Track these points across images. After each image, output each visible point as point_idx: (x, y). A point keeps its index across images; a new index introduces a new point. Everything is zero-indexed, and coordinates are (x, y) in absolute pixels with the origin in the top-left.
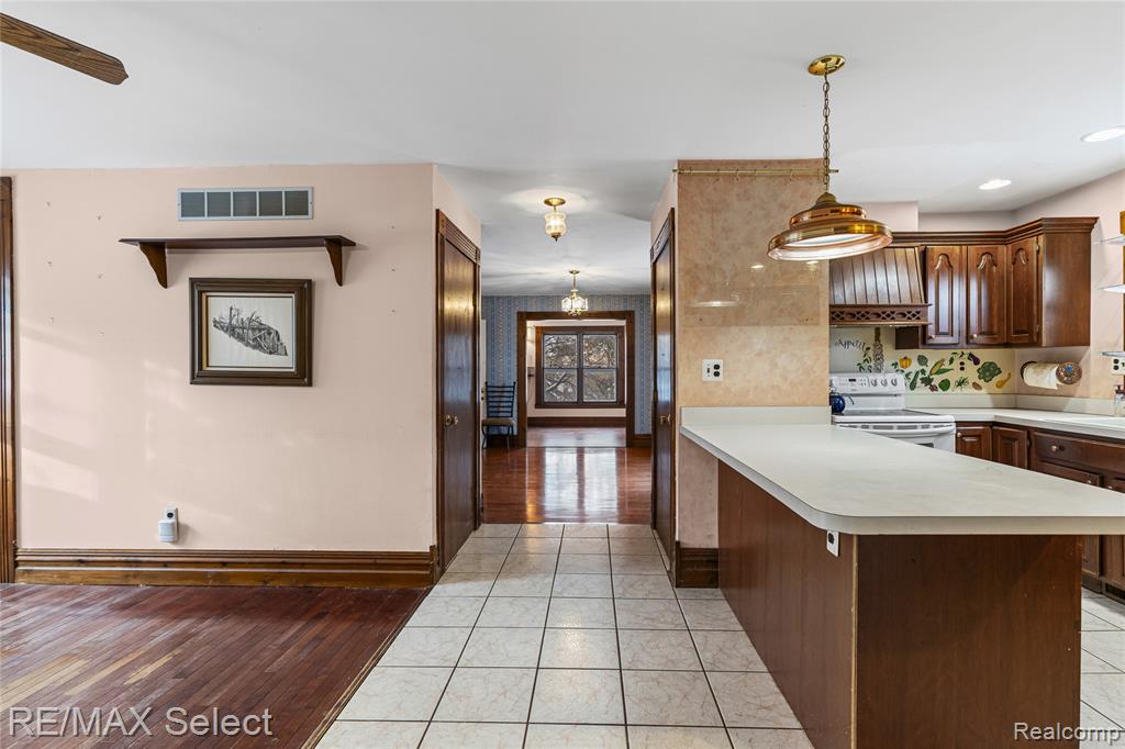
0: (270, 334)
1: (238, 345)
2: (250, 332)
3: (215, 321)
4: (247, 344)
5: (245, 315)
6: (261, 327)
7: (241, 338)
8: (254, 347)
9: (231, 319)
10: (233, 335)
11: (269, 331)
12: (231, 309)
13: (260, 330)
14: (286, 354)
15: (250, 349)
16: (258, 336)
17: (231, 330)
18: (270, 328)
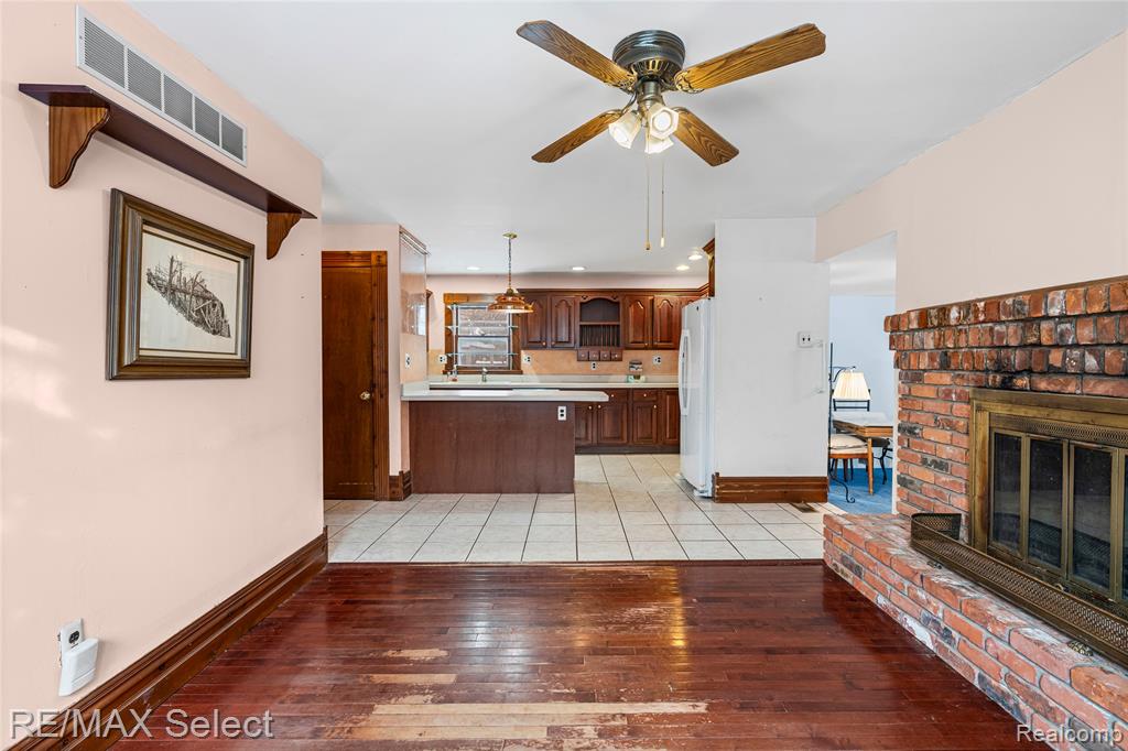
0: (214, 306)
1: (179, 318)
2: (194, 299)
3: (149, 274)
4: (190, 318)
5: (188, 274)
6: (205, 296)
7: (181, 306)
8: (197, 323)
9: (171, 274)
10: (172, 301)
11: (214, 302)
12: (172, 260)
13: (205, 299)
14: (229, 336)
15: (192, 325)
16: (200, 307)
17: (170, 291)
18: (214, 299)
